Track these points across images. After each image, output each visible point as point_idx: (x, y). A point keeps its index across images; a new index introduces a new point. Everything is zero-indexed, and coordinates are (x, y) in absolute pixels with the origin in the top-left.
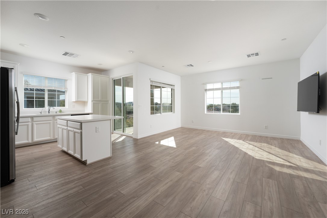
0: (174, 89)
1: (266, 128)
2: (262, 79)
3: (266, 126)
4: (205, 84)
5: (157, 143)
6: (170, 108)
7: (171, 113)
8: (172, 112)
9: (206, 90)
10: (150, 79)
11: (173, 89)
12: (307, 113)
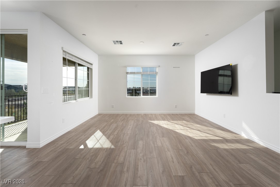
0: (92, 69)
1: (176, 107)
2: (174, 67)
3: (175, 106)
4: (126, 67)
5: (82, 147)
6: (87, 92)
7: (87, 99)
8: (88, 97)
9: (127, 73)
10: (62, 48)
11: (90, 68)
12: (205, 94)
